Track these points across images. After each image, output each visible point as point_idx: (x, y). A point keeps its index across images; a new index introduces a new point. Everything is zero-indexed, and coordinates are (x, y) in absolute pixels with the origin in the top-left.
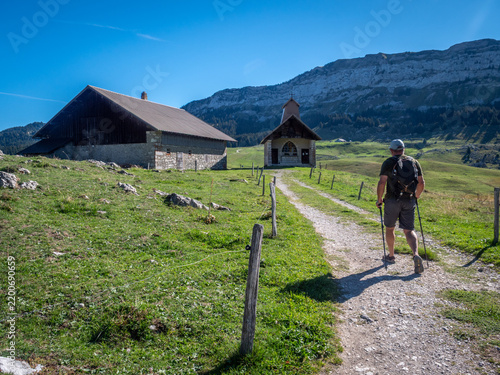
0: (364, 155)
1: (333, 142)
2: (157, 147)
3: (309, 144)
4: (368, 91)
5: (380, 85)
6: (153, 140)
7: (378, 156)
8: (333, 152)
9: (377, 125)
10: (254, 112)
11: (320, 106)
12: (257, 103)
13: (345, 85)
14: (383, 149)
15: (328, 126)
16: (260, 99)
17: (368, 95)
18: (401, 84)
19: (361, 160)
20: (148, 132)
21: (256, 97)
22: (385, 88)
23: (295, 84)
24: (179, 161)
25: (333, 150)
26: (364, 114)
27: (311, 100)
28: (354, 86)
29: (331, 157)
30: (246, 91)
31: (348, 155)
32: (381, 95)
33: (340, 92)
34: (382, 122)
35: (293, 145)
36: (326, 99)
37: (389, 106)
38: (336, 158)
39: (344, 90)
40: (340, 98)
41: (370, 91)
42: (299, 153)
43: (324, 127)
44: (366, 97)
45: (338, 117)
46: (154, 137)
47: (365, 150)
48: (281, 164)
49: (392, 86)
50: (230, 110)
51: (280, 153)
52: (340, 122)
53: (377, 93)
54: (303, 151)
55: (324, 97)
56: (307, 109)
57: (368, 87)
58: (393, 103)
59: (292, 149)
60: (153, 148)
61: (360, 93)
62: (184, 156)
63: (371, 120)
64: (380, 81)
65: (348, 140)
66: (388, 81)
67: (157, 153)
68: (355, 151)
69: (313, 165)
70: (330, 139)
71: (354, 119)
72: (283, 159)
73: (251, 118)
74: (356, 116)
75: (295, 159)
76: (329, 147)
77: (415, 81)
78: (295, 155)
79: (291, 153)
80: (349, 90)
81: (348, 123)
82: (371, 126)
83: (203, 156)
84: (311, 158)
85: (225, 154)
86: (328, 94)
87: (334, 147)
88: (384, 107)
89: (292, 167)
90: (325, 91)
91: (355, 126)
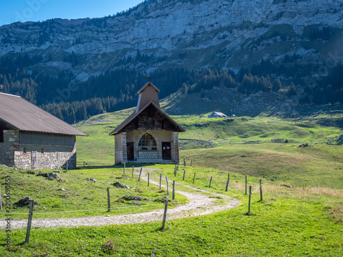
0: (256, 138)
1: (206, 118)
2: (15, 146)
3: (171, 136)
4: (262, 32)
5: (280, 22)
6: (11, 140)
7: (277, 141)
8: (206, 135)
9: (276, 88)
10: (68, 65)
11: (182, 56)
12: (73, 49)
13: (224, 20)
14: (286, 129)
15: (197, 90)
16: (78, 42)
17: (262, 38)
18: (315, 21)
19: (249, 148)
20: (5, 131)
21: (71, 38)
22: (289, 27)
23: (138, 16)
24: (33, 160)
25: (206, 131)
26: (256, 71)
27: (167, 45)
28: (238, 22)
29: (202, 144)
30: (53, 26)
31: (230, 139)
32: (283, 38)
33: (215, 33)
34: (285, 84)
35: (152, 138)
36: (193, 44)
37: (296, 57)
38: (210, 145)
39: (221, 29)
40: (215, 42)
41: (266, 30)
42: (159, 146)
43: (190, 92)
44: (258, 42)
45: (212, 76)
46: (13, 137)
47: (258, 130)
48: (139, 161)
49: (300, 23)
50: (24, 60)
51: (136, 147)
52: (216, 83)
53: (276, 34)
54: (164, 144)
55: (189, 39)
56: (161, 60)
57: (262, 25)
58: (302, 52)
59: (151, 143)
60: (12, 148)
61: (247, 34)
62: (38, 155)
63: (266, 81)
64: (280, 15)
65: (229, 114)
66: (293, 15)
67: (17, 153)
68: (241, 133)
69: (176, 162)
70: (199, 112)
71: (239, 78)
72: (140, 155)
73: (62, 74)
74: (242, 72)
75: (154, 154)
76: (198, 126)
77: (336, 16)
78: (154, 149)
79: (149, 148)
80: (230, 29)
81: (229, 85)
82: (266, 90)
83: (54, 154)
84: (173, 153)
85: (74, 151)
86: (195, 35)
87: (206, 125)
88: (287, 59)
89: (152, 164)
90: (191, 30)
91: (241, 91)
